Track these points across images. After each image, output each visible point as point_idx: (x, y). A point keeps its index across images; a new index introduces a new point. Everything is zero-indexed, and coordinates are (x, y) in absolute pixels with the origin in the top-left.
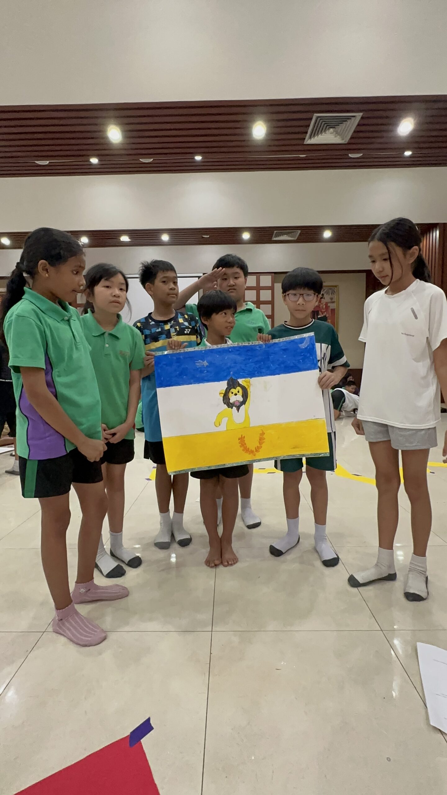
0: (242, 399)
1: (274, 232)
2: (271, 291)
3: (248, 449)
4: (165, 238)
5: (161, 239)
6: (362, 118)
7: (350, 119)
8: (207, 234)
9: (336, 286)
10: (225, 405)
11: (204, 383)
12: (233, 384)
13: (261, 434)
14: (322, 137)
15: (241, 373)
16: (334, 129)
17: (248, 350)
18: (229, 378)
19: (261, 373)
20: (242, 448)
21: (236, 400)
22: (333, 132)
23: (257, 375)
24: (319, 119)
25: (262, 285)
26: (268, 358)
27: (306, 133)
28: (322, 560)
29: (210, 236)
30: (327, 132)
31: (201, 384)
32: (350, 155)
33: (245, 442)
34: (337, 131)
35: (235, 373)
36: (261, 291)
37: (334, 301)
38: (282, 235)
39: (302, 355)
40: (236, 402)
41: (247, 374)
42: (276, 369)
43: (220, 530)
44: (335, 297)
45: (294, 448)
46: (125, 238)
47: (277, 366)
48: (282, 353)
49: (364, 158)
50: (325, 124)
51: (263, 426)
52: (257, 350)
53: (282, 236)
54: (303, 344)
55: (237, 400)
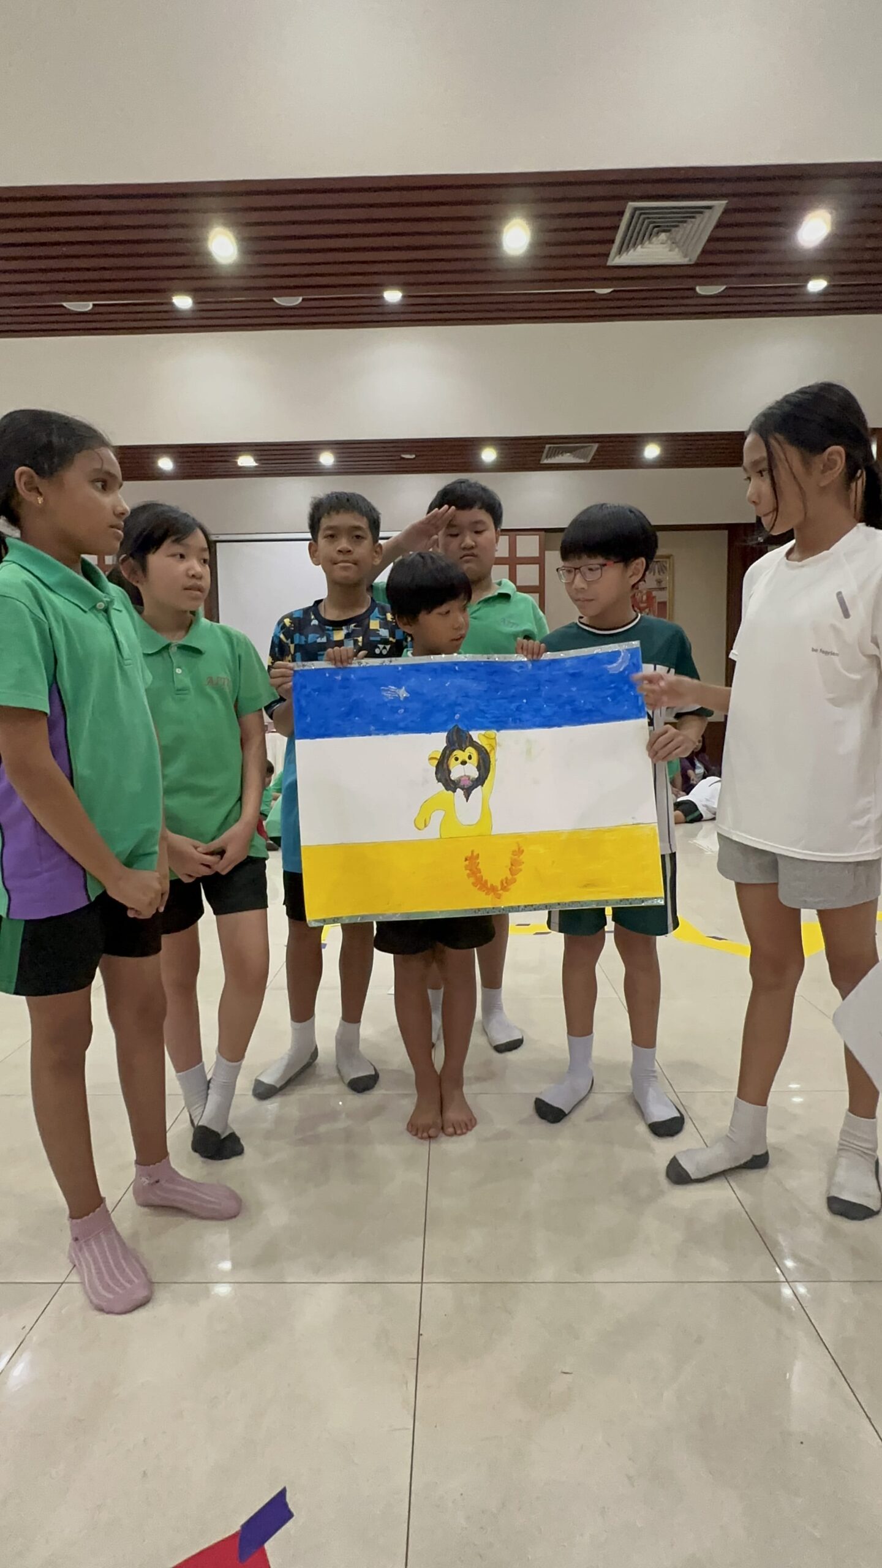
0: (477, 773)
1: (545, 447)
2: (538, 566)
3: (486, 882)
4: (327, 459)
5: (320, 462)
6: (726, 211)
7: (701, 213)
8: (410, 453)
9: (668, 557)
10: (440, 784)
11: (397, 734)
12: (458, 740)
13: (515, 851)
14: (644, 250)
15: (477, 719)
16: (668, 234)
17: (495, 672)
18: (450, 726)
19: (520, 720)
20: (472, 880)
21: (463, 774)
22: (666, 241)
23: (513, 725)
24: (637, 212)
25: (520, 554)
26: (539, 690)
27: (613, 241)
28: (650, 1122)
29: (416, 456)
30: (654, 239)
31: (391, 737)
32: (698, 289)
33: (480, 866)
34: (675, 239)
35: (464, 716)
36: (518, 566)
37: (663, 586)
38: (562, 453)
39: (611, 688)
40: (463, 779)
41: (492, 722)
42: (555, 713)
43: (439, 1057)
44: (667, 578)
45: (586, 886)
46: (246, 461)
47: (556, 709)
48: (567, 681)
49: (725, 296)
50: (650, 223)
51: (519, 835)
52: (516, 672)
53: (560, 456)
54: (615, 665)
55: (467, 774)
